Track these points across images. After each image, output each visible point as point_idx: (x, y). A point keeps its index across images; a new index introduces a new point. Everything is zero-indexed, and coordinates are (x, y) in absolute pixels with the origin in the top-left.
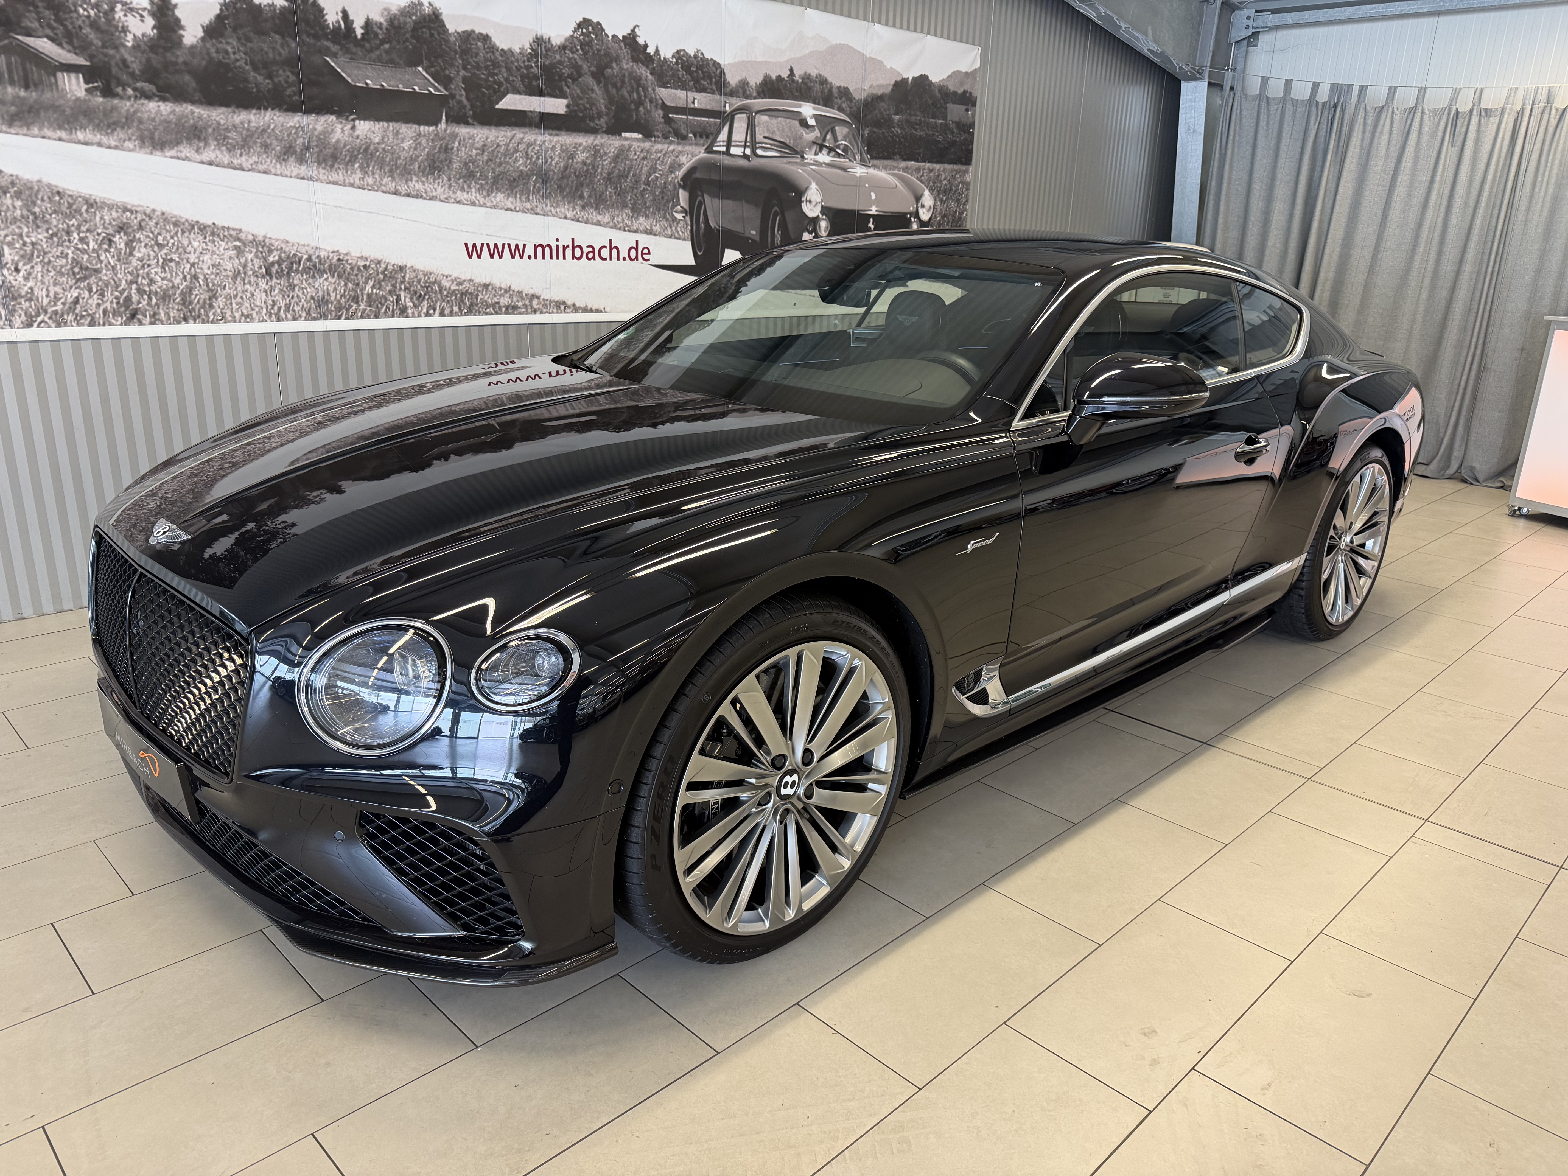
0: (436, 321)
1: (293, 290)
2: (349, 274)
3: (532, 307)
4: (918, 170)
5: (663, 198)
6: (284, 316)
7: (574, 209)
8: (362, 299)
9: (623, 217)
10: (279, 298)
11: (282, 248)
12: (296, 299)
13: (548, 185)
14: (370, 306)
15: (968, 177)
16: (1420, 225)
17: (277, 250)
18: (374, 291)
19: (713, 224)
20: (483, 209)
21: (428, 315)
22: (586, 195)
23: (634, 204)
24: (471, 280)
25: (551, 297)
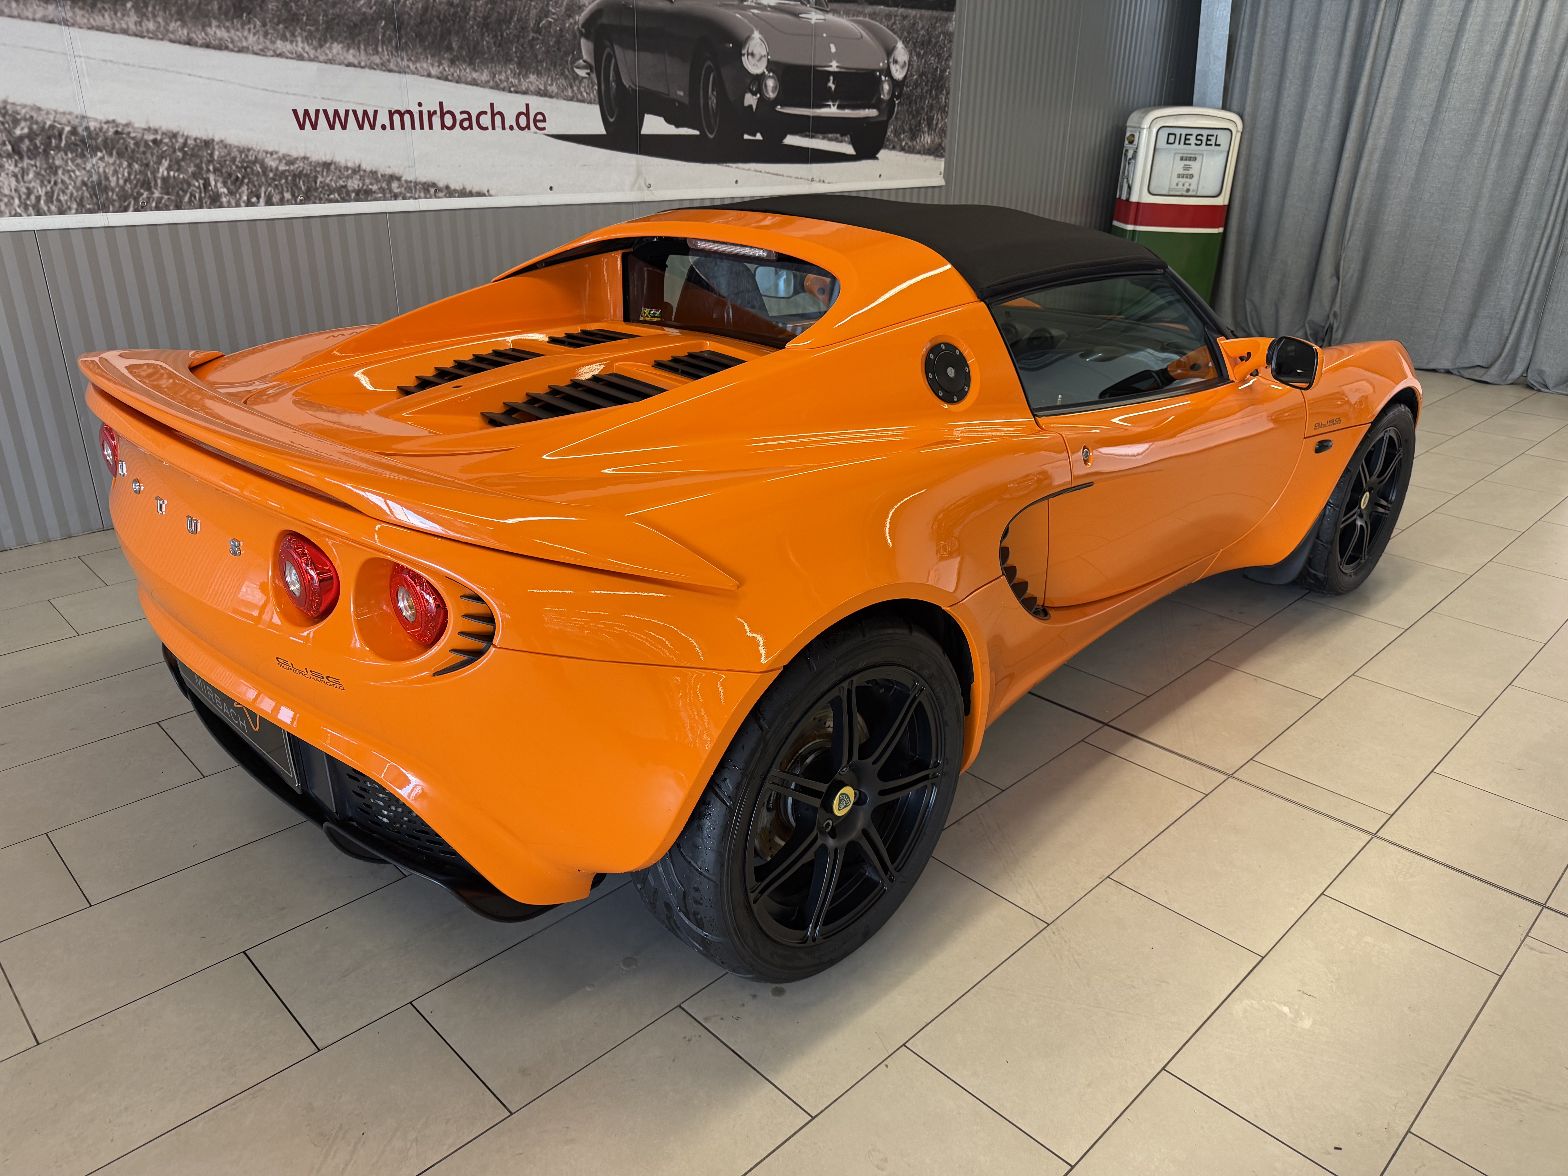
0: (262, 212)
1: (56, 173)
2: (133, 151)
3: (391, 191)
4: (889, 16)
5: (559, 49)
6: (46, 209)
7: (440, 64)
8: (156, 184)
9: (507, 74)
10: (36, 184)
11: (32, 117)
12: (60, 185)
13: (403, 32)
14: (168, 193)
15: (952, 27)
16: (1492, 78)
17: (25, 120)
18: (172, 173)
19: (626, 83)
20: (314, 66)
21: (249, 204)
22: (455, 45)
23: (522, 57)
24: (305, 158)
25: (416, 178)
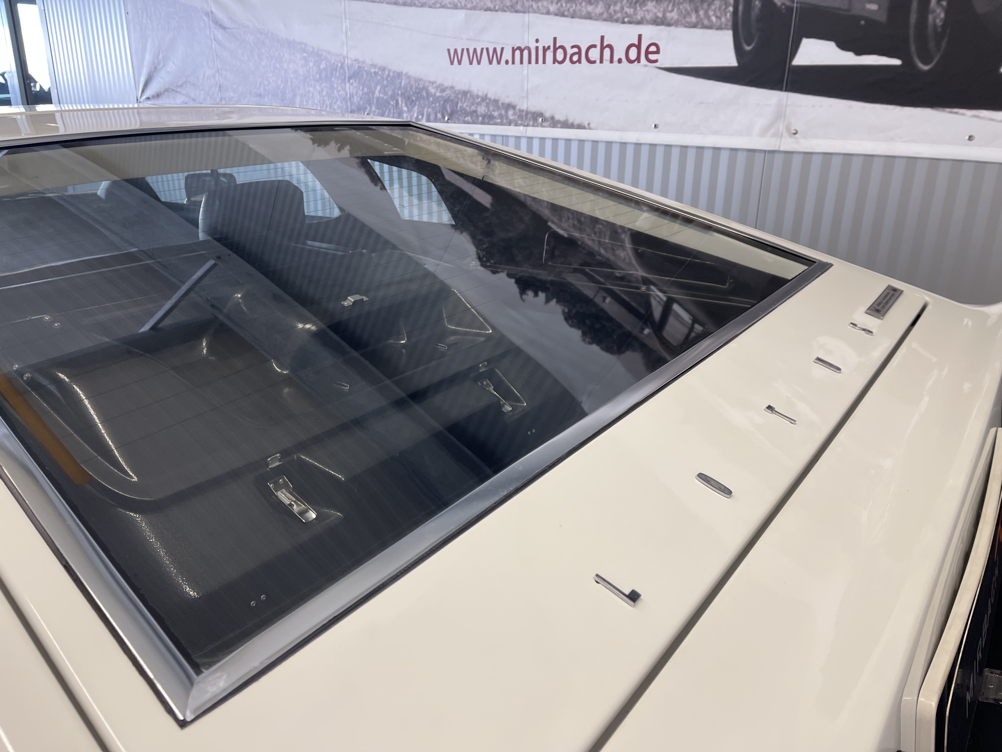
3: (507, 119)
8: (375, 102)
9: (622, 4)
11: (327, 58)
12: (335, 99)
14: (378, 109)
18: (381, 95)
20: (463, 13)
24: (452, 87)
25: (527, 108)
